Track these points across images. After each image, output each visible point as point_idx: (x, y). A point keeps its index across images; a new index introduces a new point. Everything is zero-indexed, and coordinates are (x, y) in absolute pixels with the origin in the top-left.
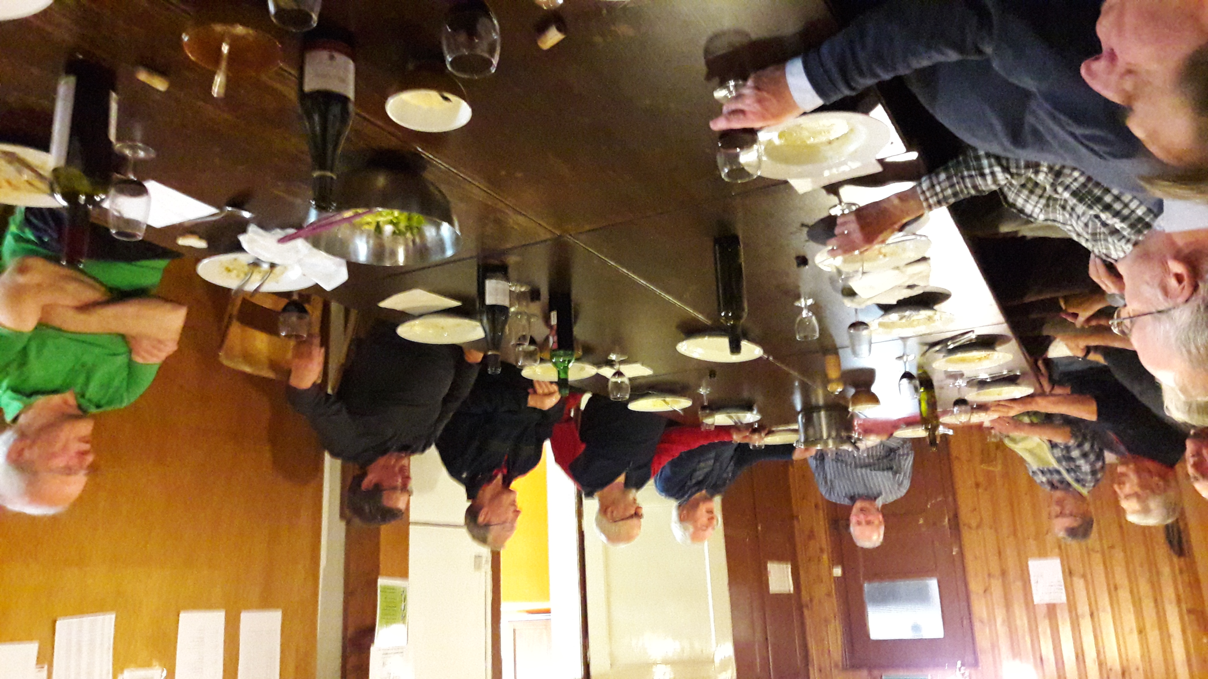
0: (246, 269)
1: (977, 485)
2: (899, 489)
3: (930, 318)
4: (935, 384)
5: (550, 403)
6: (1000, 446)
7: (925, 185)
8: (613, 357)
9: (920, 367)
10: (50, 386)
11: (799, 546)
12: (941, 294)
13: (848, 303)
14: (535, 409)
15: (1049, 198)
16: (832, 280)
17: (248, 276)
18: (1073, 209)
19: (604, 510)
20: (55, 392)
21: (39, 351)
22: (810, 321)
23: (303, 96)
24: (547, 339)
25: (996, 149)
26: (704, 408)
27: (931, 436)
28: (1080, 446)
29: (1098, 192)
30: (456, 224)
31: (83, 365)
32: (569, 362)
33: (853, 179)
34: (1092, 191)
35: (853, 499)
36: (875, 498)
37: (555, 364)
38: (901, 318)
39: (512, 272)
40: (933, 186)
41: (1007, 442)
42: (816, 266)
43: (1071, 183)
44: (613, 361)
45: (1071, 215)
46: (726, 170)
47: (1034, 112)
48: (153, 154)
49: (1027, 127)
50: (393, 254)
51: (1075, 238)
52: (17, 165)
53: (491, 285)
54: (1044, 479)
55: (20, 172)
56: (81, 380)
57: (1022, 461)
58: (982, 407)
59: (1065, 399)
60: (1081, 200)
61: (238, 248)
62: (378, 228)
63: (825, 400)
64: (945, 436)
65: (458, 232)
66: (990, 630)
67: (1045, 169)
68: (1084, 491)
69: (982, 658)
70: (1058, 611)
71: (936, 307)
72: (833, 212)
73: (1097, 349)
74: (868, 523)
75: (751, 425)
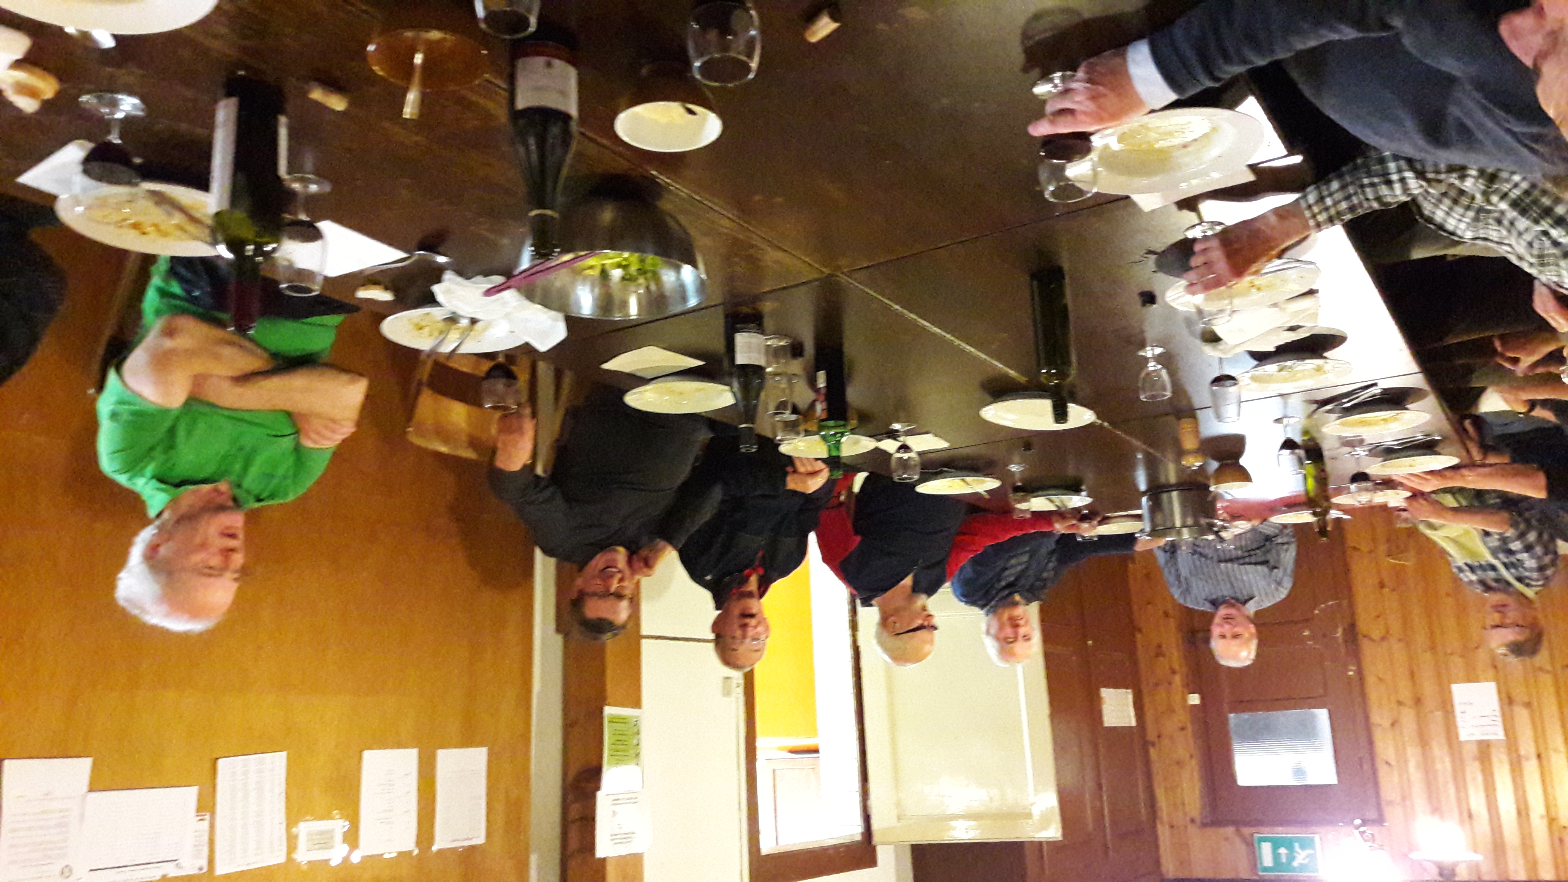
0: (441, 325)
1: (1382, 585)
2: (1277, 589)
3: (1319, 369)
4: (1326, 453)
5: (814, 485)
6: (1413, 532)
7: (1312, 198)
8: (896, 426)
9: (1306, 432)
10: (202, 476)
11: (1142, 665)
12: (1334, 336)
13: (1208, 350)
14: (795, 493)
15: (1480, 210)
16: (1189, 322)
17: (444, 333)
18: (1512, 223)
19: (884, 622)
20: (204, 481)
21: (189, 433)
22: (1160, 377)
23: (516, 115)
24: (812, 405)
25: (1408, 150)
26: (1017, 489)
27: (1320, 522)
28: (1521, 536)
29: (1546, 201)
30: (701, 266)
31: (241, 449)
32: (843, 434)
33: (1216, 191)
34: (1539, 200)
35: (1215, 603)
36: (1245, 602)
37: (824, 438)
38: (1280, 370)
39: (768, 323)
40: (1321, 199)
41: (1422, 528)
42: (1166, 304)
43: (1510, 190)
44: (897, 431)
45: (1509, 231)
46: (1051, 188)
47: (1459, 103)
48: (327, 188)
49: (1450, 120)
50: (624, 304)
51: (1514, 260)
52: (168, 207)
53: (741, 339)
54: (1474, 578)
55: (170, 215)
56: (238, 467)
57: (1443, 553)
58: (1388, 483)
59: (1501, 471)
60: (1524, 212)
61: (431, 300)
62: (604, 274)
63: (1178, 476)
64: (1338, 520)
65: (704, 276)
66: (1400, 775)
67: (1474, 173)
68: (1530, 593)
69: (1388, 812)
70: (1493, 751)
71: (1326, 354)
72: (1190, 234)
73: (1545, 403)
74: (1236, 636)
75: (1077, 510)
